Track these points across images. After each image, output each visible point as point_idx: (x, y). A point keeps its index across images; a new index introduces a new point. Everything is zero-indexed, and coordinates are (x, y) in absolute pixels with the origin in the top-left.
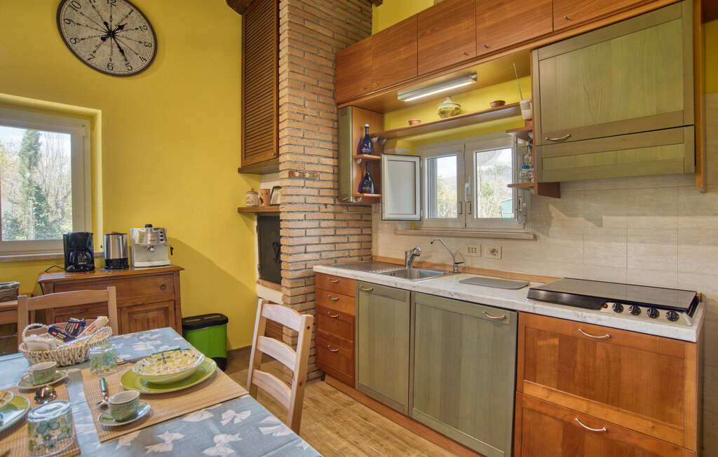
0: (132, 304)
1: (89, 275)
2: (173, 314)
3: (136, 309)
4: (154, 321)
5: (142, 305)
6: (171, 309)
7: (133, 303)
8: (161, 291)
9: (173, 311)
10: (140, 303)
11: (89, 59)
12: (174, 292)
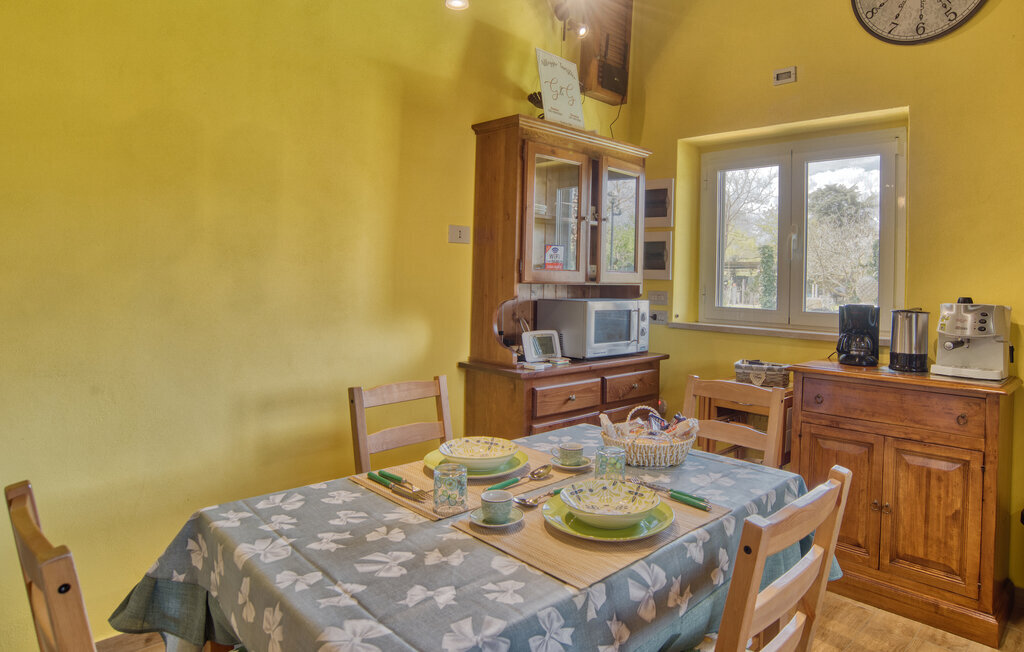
0: (903, 436)
1: (864, 374)
2: (979, 480)
3: (908, 446)
4: (939, 479)
5: (920, 442)
6: (976, 466)
7: (906, 434)
8: (956, 426)
9: (980, 473)
10: (917, 437)
11: (889, 33)
12: (985, 437)
